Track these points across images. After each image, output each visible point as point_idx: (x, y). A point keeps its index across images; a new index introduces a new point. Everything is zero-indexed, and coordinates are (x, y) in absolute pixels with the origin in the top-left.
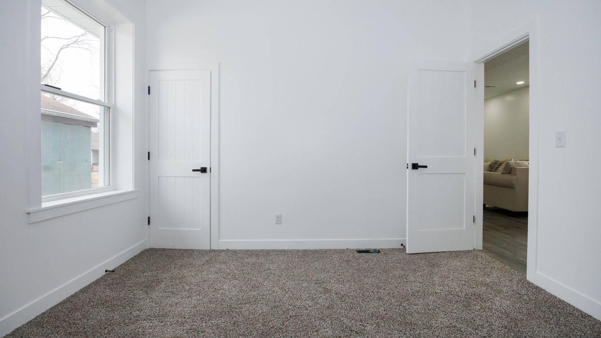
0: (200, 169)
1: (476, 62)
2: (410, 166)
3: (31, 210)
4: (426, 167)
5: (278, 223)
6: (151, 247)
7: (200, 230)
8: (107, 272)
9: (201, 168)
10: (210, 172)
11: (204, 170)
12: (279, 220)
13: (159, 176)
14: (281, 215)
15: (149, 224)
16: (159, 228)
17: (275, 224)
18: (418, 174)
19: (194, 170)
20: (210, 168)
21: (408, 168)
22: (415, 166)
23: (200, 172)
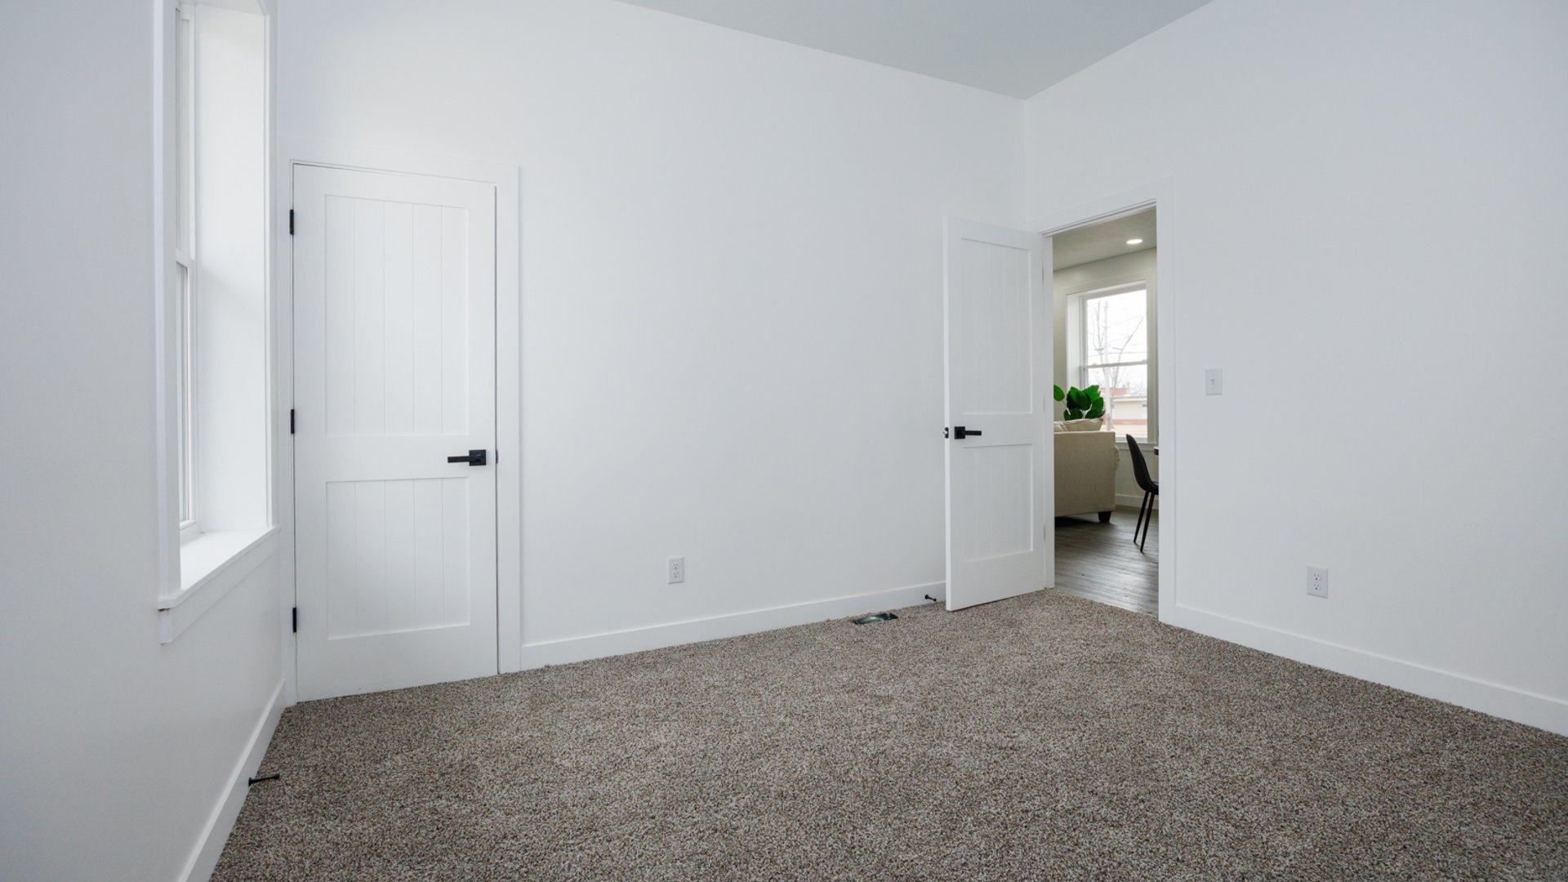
0: (468, 454)
1: (1044, 234)
2: (952, 433)
4: (979, 433)
5: (676, 580)
6: (303, 699)
7: (468, 624)
9: (471, 452)
10: (497, 462)
11: (477, 458)
12: (678, 573)
13: (327, 483)
14: (683, 559)
15: (295, 630)
16: (330, 638)
17: (670, 583)
18: (965, 448)
19: (451, 460)
20: (497, 451)
21: (947, 436)
22: (960, 433)
23: (468, 463)
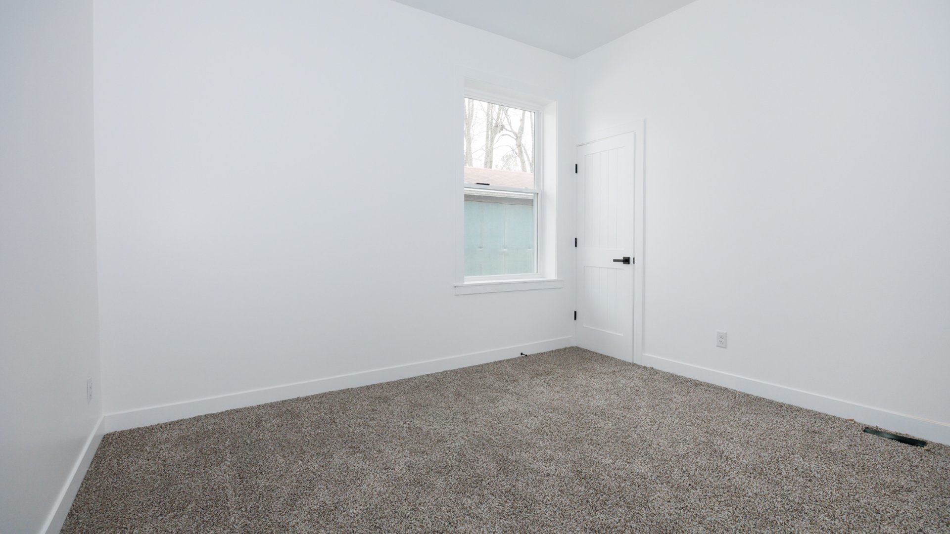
0: (622, 259)
3: (457, 284)
5: (721, 345)
7: (622, 335)
8: (523, 355)
9: (624, 258)
10: (634, 263)
11: (626, 261)
12: (722, 341)
13: (585, 266)
14: (726, 333)
15: (575, 319)
16: (584, 326)
17: (718, 346)
19: (615, 261)
20: (634, 258)
23: (622, 263)
